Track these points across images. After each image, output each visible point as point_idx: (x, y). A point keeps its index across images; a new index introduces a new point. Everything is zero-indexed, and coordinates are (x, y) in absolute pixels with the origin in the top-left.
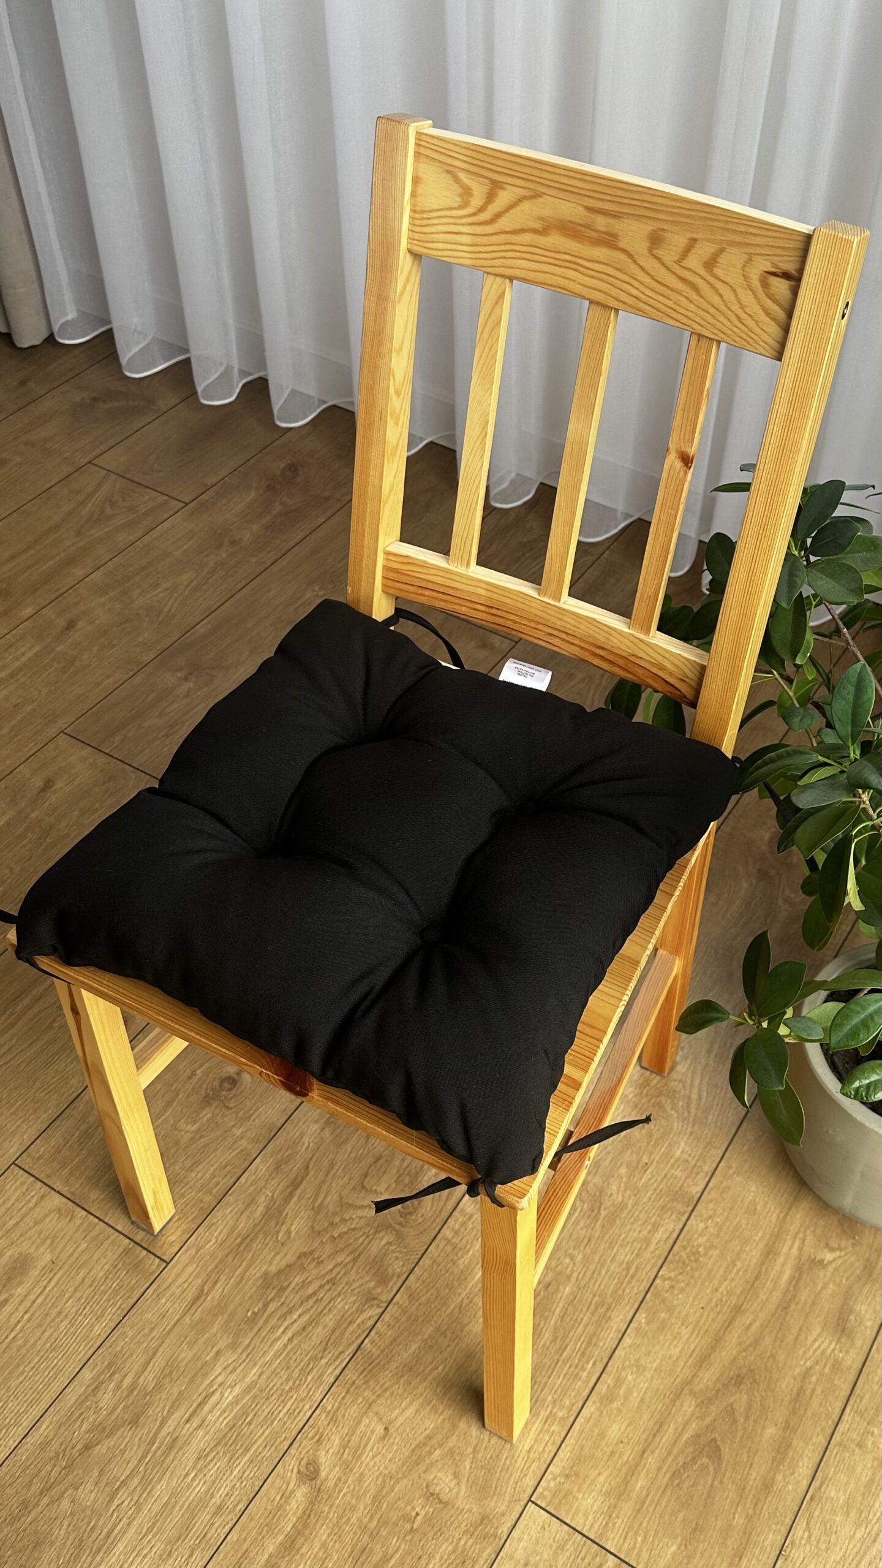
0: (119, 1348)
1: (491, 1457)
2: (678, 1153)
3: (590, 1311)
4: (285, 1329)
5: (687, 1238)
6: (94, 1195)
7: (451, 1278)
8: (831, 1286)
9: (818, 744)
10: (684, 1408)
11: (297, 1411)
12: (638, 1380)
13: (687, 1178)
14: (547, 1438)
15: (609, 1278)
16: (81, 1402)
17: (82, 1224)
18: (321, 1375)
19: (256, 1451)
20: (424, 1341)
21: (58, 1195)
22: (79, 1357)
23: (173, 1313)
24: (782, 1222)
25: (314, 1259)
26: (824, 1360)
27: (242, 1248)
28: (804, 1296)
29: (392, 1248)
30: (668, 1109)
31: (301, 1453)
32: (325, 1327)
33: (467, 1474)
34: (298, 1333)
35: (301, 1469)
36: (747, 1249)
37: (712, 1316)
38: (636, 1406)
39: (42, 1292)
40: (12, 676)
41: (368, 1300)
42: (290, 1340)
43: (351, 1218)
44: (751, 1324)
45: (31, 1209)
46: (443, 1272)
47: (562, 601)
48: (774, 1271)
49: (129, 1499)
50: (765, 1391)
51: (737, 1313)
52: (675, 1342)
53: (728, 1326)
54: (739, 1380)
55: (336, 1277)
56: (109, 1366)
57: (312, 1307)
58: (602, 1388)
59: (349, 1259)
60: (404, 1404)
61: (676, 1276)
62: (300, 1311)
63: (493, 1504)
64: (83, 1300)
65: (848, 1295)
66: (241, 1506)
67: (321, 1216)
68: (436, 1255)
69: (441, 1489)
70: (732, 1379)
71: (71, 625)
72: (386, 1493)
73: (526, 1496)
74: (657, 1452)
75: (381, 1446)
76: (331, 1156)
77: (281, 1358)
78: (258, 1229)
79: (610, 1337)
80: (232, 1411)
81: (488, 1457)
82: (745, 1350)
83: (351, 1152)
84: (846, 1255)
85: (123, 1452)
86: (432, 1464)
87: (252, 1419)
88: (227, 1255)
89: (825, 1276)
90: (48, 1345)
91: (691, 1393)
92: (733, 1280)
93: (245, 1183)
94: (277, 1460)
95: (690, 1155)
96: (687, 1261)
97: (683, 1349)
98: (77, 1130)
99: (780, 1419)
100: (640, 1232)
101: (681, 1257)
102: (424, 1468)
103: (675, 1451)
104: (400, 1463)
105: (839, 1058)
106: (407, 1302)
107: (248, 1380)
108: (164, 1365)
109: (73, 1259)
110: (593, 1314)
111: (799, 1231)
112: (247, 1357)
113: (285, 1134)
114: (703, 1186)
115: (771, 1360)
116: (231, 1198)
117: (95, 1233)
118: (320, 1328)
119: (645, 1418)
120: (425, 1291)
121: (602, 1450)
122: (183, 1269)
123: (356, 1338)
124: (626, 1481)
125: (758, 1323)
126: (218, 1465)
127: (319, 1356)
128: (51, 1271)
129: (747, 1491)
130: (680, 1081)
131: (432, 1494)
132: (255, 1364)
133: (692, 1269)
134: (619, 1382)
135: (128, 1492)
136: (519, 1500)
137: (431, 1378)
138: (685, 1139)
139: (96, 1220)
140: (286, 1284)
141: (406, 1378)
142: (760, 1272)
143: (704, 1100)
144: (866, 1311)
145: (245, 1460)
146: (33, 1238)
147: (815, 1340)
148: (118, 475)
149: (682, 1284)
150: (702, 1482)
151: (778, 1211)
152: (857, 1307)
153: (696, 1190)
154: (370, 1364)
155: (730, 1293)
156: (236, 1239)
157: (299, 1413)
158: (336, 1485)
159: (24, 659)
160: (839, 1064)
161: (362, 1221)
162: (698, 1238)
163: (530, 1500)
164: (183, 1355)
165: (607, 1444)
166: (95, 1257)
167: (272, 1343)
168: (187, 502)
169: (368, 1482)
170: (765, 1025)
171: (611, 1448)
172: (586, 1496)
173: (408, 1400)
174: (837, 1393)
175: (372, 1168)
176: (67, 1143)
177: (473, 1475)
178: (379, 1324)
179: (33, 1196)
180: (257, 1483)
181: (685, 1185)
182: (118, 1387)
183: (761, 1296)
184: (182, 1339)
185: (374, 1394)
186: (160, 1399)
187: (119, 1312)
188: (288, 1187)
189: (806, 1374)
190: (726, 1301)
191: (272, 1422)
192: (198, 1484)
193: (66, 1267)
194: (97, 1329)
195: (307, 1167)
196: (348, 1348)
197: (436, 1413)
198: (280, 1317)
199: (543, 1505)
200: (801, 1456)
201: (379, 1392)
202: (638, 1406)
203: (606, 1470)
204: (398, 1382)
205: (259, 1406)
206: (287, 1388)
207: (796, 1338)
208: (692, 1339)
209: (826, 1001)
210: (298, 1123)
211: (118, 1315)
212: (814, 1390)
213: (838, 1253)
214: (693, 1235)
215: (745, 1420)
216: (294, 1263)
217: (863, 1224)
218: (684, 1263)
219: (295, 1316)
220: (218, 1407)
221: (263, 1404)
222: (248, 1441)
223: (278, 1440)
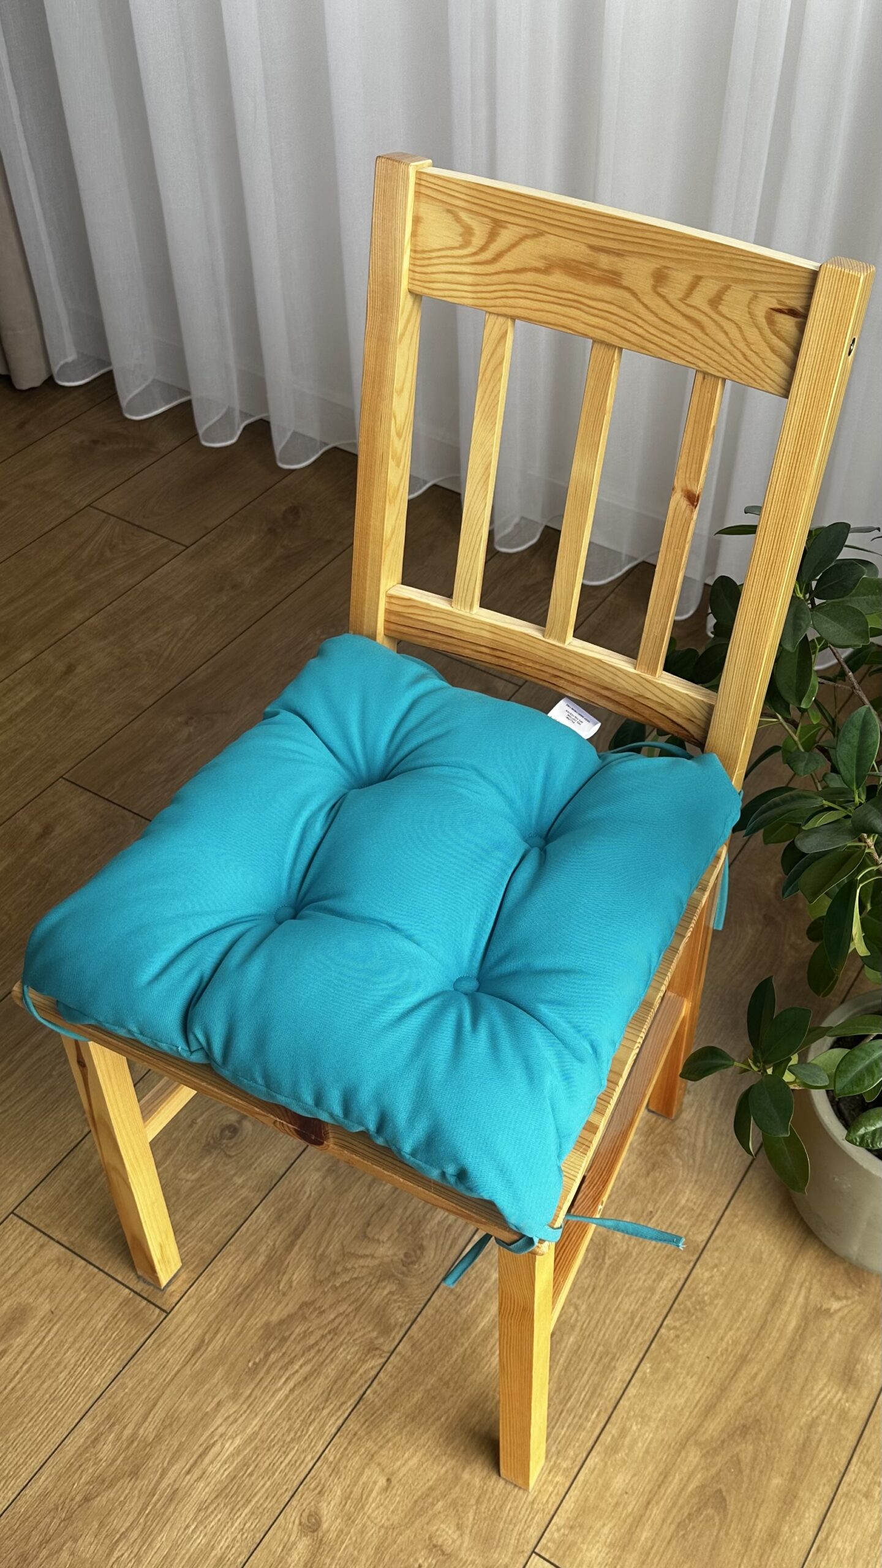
0: (118, 1399)
1: (495, 1508)
2: (683, 1202)
3: (595, 1360)
4: (287, 1379)
5: (693, 1286)
6: (93, 1244)
7: (454, 1328)
8: (837, 1335)
9: (823, 788)
10: (690, 1459)
11: (299, 1462)
12: (643, 1431)
13: (691, 1226)
14: (551, 1489)
15: (614, 1327)
16: (80, 1453)
17: (81, 1274)
18: (324, 1425)
19: (257, 1502)
20: (428, 1391)
21: (57, 1245)
22: (78, 1409)
23: (173, 1364)
24: (788, 1271)
25: (315, 1309)
26: (831, 1410)
27: (243, 1298)
28: (810, 1345)
29: (395, 1297)
30: (674, 1156)
31: (302, 1504)
32: (327, 1378)
33: (470, 1526)
34: (299, 1384)
35: (303, 1521)
36: (753, 1298)
37: (717, 1365)
38: (641, 1455)
39: (41, 1343)
40: (10, 720)
41: (369, 1352)
42: (292, 1390)
43: (353, 1267)
44: (756, 1374)
45: (29, 1259)
46: (446, 1322)
47: (567, 643)
48: (780, 1320)
49: (129, 1552)
50: (771, 1442)
51: (742, 1363)
52: (680, 1392)
53: (734, 1375)
54: (744, 1430)
55: (338, 1327)
56: (109, 1416)
57: (313, 1357)
58: (606, 1438)
59: (350, 1310)
60: (406, 1455)
61: (681, 1325)
62: (301, 1361)
63: (496, 1556)
64: (83, 1351)
65: (855, 1343)
66: (242, 1559)
67: (323, 1265)
68: (439, 1304)
69: (443, 1541)
70: (737, 1429)
71: (70, 669)
72: (388, 1546)
73: (530, 1548)
74: (662, 1503)
75: (383, 1497)
76: (332, 1205)
77: (282, 1409)
78: (260, 1277)
79: (614, 1388)
80: (233, 1461)
81: (492, 1508)
82: (750, 1400)
83: (353, 1201)
84: (853, 1303)
85: (123, 1503)
86: (435, 1516)
87: (253, 1470)
88: (228, 1305)
89: (831, 1326)
90: (48, 1396)
91: (696, 1443)
92: (738, 1329)
93: (246, 1233)
94: (279, 1511)
95: (695, 1204)
96: (692, 1311)
97: (688, 1399)
98: (77, 1179)
99: (787, 1470)
100: (645, 1281)
101: (685, 1306)
102: (427, 1520)
103: (681, 1502)
104: (403, 1515)
105: (845, 1105)
106: (410, 1353)
107: (249, 1431)
108: (163, 1415)
109: (72, 1309)
110: (597, 1364)
111: (805, 1280)
112: (249, 1407)
113: (286, 1182)
114: (708, 1235)
115: (777, 1409)
116: (232, 1247)
117: (95, 1282)
118: (322, 1379)
119: (650, 1468)
120: (427, 1341)
121: (606, 1501)
122: (184, 1319)
123: (359, 1389)
124: (631, 1532)
125: (763, 1374)
126: (219, 1516)
127: (321, 1406)
128: (50, 1321)
129: (753, 1542)
130: (685, 1128)
131: (435, 1546)
132: (256, 1415)
133: (697, 1318)
134: (623, 1432)
135: (127, 1544)
136: (523, 1552)
137: (433, 1428)
138: (691, 1186)
139: (96, 1270)
140: (287, 1334)
141: (408, 1428)
142: (765, 1322)
143: (709, 1148)
144: (873, 1360)
145: (247, 1511)
146: (33, 1288)
147: (821, 1390)
148: (118, 518)
149: (688, 1334)
150: (708, 1533)
151: (783, 1260)
152: (864, 1357)
153: (701, 1238)
154: (373, 1415)
155: (735, 1343)
156: (236, 1290)
157: (300, 1465)
158: (338, 1537)
159: (23, 704)
160: (846, 1112)
161: (365, 1270)
162: (703, 1287)
163: (533, 1552)
164: (183, 1406)
165: (611, 1494)
166: (95, 1307)
167: (274, 1393)
168: (187, 545)
169: (370, 1534)
170: (770, 1071)
171: (615, 1500)
172: (591, 1547)
173: (411, 1450)
174: (844, 1443)
175: (375, 1217)
176: (67, 1191)
177: (476, 1527)
178: (381, 1375)
179: (32, 1246)
180: (258, 1536)
181: (690, 1233)
182: (118, 1438)
183: (767, 1345)
184: (183, 1389)
185: (376, 1445)
186: (161, 1450)
187: (118, 1363)
188: (289, 1236)
189: (812, 1424)
190: (732, 1351)
191: (274, 1474)
192: (198, 1537)
193: (65, 1318)
194: (97, 1380)
195: (309, 1216)
196: (350, 1398)
197: (438, 1465)
198: (281, 1369)
199: (547, 1557)
200: (807, 1507)
201: (380, 1444)
202: (643, 1457)
203: (610, 1521)
204: (401, 1433)
205: (260, 1457)
206: (288, 1439)
207: (802, 1388)
208: (697, 1390)
209: (832, 1047)
210: (300, 1171)
211: (118, 1366)
212: (820, 1440)
213: (844, 1302)
214: (698, 1284)
215: (751, 1471)
216: (296, 1313)
217: (870, 1272)
218: (689, 1312)
219: (297, 1367)
220: (219, 1458)
221: (265, 1455)
222: (250, 1492)
223: (280, 1492)
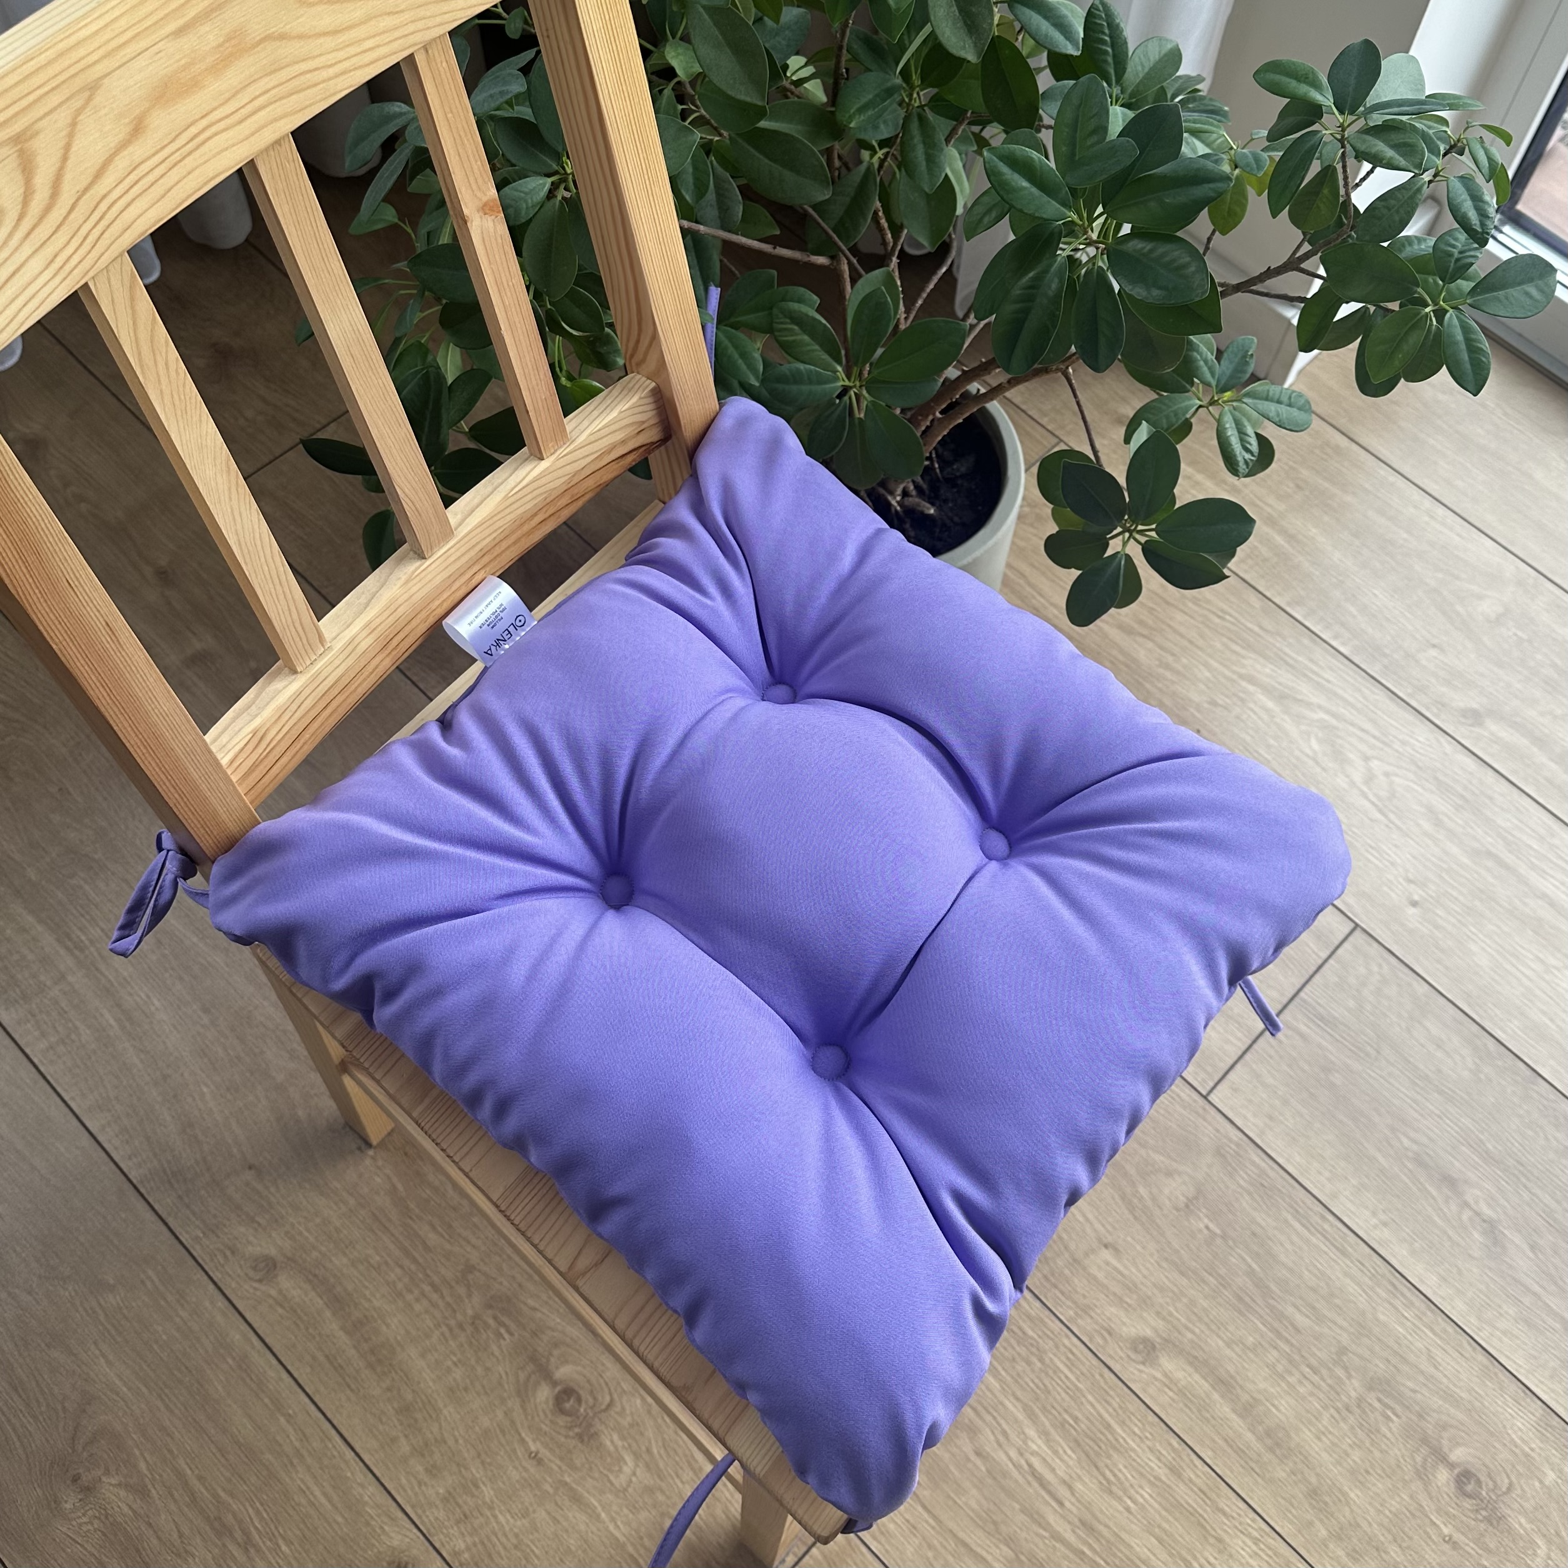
11: (1070, 1356)
18: (1029, 1317)
19: (1110, 1415)
31: (1121, 1358)
33: (1169, 1161)
35: (1141, 1359)
60: (1081, 1219)
63: (1205, 1139)
66: (1175, 1442)
69: (1183, 1195)
72: (1179, 1259)
75: (1125, 1256)
80: (1056, 1442)
86: (1153, 1199)
87: (1071, 1415)
94: (1125, 1388)
102: (1157, 1209)
104: (1149, 1237)
107: (1021, 1416)
108: (982, 1533)
112: (989, 1413)
131: (1187, 1206)
132: (1002, 1403)
136: (1203, 1111)
145: (1119, 1431)
157: (1074, 1354)
158: (1164, 1319)
163: (1206, 1098)
164: (974, 1504)
169: (1165, 1280)
177: (1172, 1155)
180: (1149, 1418)
184: (950, 1503)
185: (1062, 1253)
186: (1026, 1539)
191: (1078, 1388)
192: (1143, 1498)
201: (1061, 1248)
205: (1055, 1405)
206: (1039, 1364)
220: (1049, 1460)
221: (1055, 1399)
222: (1097, 1424)
223: (1102, 1384)
